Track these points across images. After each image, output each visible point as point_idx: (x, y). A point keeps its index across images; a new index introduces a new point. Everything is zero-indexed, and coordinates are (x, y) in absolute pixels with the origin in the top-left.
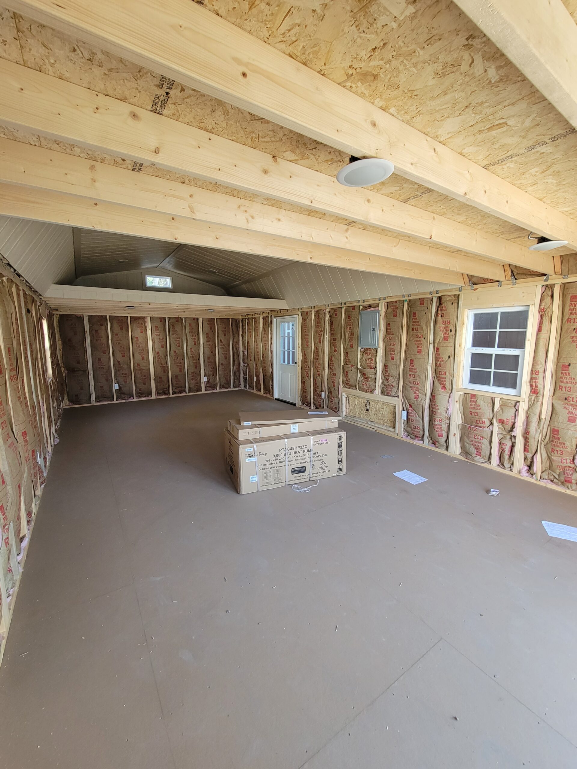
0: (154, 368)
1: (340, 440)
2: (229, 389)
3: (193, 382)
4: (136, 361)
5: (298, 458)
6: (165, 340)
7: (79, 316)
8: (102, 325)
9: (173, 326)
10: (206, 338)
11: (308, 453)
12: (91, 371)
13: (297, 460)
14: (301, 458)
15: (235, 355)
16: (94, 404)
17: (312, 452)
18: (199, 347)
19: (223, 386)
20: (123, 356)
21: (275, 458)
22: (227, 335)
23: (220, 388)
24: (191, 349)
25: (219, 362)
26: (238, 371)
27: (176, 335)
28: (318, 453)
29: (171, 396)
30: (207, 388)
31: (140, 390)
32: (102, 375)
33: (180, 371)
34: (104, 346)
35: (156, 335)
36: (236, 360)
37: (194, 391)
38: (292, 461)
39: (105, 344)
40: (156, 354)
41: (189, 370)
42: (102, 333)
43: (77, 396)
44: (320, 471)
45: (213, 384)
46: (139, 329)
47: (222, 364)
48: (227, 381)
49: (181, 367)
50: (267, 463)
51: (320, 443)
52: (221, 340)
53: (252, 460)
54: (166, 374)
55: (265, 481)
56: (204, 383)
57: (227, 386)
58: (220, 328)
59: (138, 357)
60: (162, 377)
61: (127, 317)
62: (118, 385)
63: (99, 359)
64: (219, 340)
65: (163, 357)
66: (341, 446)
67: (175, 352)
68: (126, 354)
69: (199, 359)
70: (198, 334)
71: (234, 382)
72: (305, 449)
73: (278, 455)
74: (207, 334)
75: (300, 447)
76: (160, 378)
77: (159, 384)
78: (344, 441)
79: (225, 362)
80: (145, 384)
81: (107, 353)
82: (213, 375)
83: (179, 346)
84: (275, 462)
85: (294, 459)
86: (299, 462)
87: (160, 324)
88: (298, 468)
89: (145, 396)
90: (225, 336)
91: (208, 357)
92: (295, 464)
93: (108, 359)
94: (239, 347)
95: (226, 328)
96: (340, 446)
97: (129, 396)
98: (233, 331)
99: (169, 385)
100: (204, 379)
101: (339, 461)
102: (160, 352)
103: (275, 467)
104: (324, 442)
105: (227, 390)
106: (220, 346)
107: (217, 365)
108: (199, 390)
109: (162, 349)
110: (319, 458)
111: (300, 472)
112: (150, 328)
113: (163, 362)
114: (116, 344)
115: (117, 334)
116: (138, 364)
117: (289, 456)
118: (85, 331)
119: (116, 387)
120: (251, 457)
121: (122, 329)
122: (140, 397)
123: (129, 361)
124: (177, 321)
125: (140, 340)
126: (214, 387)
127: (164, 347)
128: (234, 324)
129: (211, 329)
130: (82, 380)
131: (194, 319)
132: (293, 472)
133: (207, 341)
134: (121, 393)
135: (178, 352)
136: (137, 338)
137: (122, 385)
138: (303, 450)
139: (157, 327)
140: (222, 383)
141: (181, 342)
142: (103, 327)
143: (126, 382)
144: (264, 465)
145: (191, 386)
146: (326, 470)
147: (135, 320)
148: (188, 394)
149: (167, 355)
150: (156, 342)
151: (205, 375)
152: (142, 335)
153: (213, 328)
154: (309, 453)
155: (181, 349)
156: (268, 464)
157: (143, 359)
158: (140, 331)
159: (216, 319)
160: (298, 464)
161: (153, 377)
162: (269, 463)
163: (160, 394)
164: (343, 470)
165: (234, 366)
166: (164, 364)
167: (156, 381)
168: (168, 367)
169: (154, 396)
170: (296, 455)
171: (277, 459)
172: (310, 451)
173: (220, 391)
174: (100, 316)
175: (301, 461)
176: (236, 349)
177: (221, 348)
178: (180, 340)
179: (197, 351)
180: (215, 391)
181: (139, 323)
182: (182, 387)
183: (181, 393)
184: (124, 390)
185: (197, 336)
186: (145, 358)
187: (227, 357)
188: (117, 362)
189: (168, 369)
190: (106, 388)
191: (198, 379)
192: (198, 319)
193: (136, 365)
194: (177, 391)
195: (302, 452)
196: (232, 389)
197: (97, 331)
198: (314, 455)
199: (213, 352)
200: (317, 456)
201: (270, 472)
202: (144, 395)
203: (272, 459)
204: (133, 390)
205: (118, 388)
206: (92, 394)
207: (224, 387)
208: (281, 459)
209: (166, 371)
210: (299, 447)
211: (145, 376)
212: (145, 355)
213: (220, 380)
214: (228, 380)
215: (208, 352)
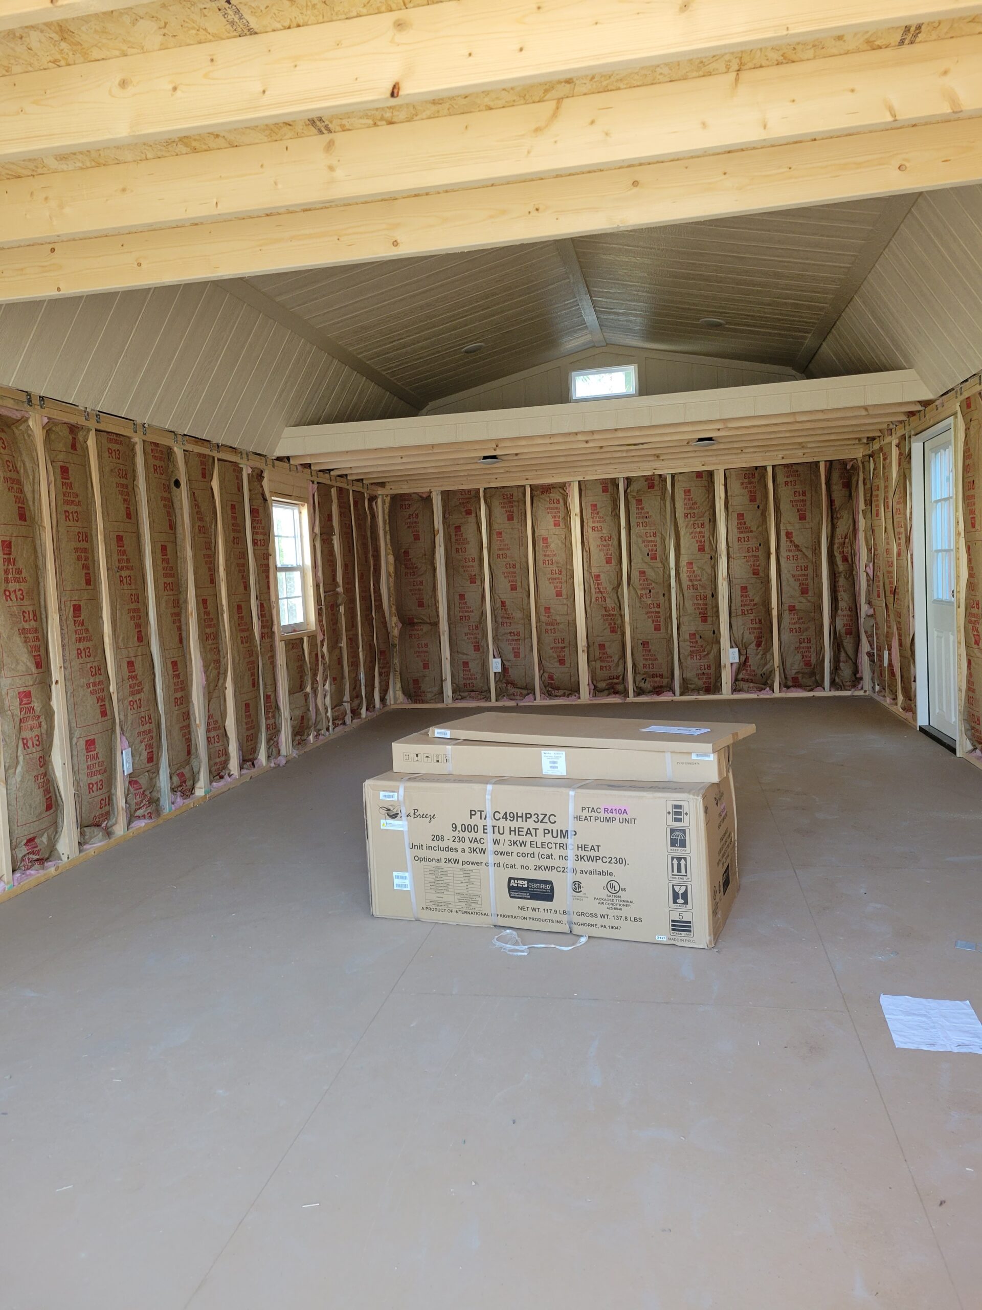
0: (586, 618)
1: (676, 820)
2: (818, 693)
3: (694, 664)
4: (542, 602)
5: (528, 849)
6: (616, 543)
7: (425, 496)
8: (469, 513)
9: (639, 501)
10: (735, 530)
11: (559, 840)
12: (444, 626)
13: (525, 855)
14: (536, 851)
15: (842, 581)
16: (450, 706)
17: (570, 841)
18: (714, 559)
19: (795, 680)
20: (514, 588)
21: (456, 834)
22: (808, 515)
23: (785, 686)
24: (690, 564)
25: (780, 603)
26: (849, 632)
27: (645, 525)
28: (593, 848)
29: (631, 698)
30: (742, 684)
31: (551, 678)
32: (466, 634)
33: (657, 628)
34: (471, 564)
35: (593, 529)
36: (844, 596)
37: (698, 690)
38: (508, 854)
39: (474, 560)
40: (592, 579)
41: (683, 628)
42: (469, 531)
43: (416, 681)
44: (603, 909)
45: (759, 672)
46: (550, 516)
47: (792, 609)
48: (808, 664)
49: (660, 620)
50: (435, 843)
51: (603, 815)
52: (789, 535)
53: (395, 825)
54: (618, 636)
55: (434, 897)
56: (729, 666)
57: (809, 681)
58: (786, 494)
59: (548, 590)
60: (607, 645)
61: (524, 486)
62: (499, 660)
63: (462, 597)
64: (783, 534)
65: (609, 589)
66: (683, 844)
67: (642, 573)
68: (519, 584)
69: (714, 595)
70: (713, 520)
71: (836, 669)
72: (549, 826)
73: (466, 828)
74: (741, 516)
75: (534, 818)
76: (602, 646)
77: (598, 664)
78: (693, 827)
79: (802, 604)
80: (562, 662)
81: (478, 582)
82: (758, 645)
83: (654, 558)
84: (459, 846)
85: (515, 849)
86: (531, 862)
87: (603, 500)
88: (529, 881)
89: (564, 695)
90: (802, 518)
91: (744, 589)
92: (518, 866)
93: (480, 596)
94: (854, 554)
95: (804, 493)
96: (678, 839)
97: (525, 692)
98: (831, 502)
99: (625, 668)
100: (730, 656)
101: (676, 896)
102: (602, 576)
103: (456, 861)
104: (617, 816)
105: (810, 694)
106: (784, 553)
107: (775, 613)
108: (714, 686)
109: (608, 567)
110: (599, 866)
111: (535, 896)
112: (578, 510)
113: (610, 603)
114: (499, 557)
115: (501, 533)
116: (548, 609)
117: (498, 837)
118: (434, 531)
119: (495, 665)
120: (394, 816)
121: (510, 518)
122: (550, 695)
123: (526, 601)
124: (651, 486)
125: (553, 546)
126: (765, 682)
127: (614, 561)
128: (835, 475)
129: (753, 499)
130: (426, 645)
131: (699, 474)
132: (516, 890)
133: (739, 540)
134: (507, 683)
135: (650, 574)
136: (545, 540)
137: (509, 661)
138: (541, 826)
139: (594, 506)
140: (792, 673)
141: (659, 548)
142: (472, 519)
143: (517, 655)
144: (428, 848)
145: (688, 675)
146: (625, 912)
147: (542, 493)
148: (678, 698)
149: (620, 583)
150: (592, 548)
151: (734, 643)
152: (557, 531)
153: (759, 497)
154: (563, 841)
155: (660, 565)
156: (439, 849)
157: (559, 594)
158: (552, 521)
159: (770, 470)
160: (527, 868)
161: (585, 643)
162: (442, 844)
163: (601, 691)
164: (695, 927)
165: (833, 617)
166: (613, 609)
167: (591, 656)
168: (622, 616)
169: (585, 695)
170: (521, 839)
171: (462, 840)
172: (565, 834)
173: (783, 695)
174: (464, 491)
175: (536, 861)
176: (845, 559)
177: (788, 558)
178: (658, 539)
179: (709, 570)
180: (765, 695)
181: (552, 501)
182: (661, 676)
183: (658, 693)
184: (513, 674)
185: (707, 525)
186: (564, 592)
187: (808, 588)
188: (499, 604)
189: (623, 622)
190: (474, 667)
191: (711, 656)
192: (711, 474)
193: (542, 610)
194: (647, 686)
195: (540, 832)
196: (827, 692)
197: (458, 528)
198: (581, 853)
199: (760, 574)
200: (590, 859)
201: (445, 873)
202: (561, 692)
203: (449, 834)
204: (533, 679)
205: (499, 670)
206: (446, 679)
207: (796, 683)
208: (476, 840)
209: (617, 628)
210: (528, 816)
211: (563, 640)
212: (564, 585)
213: (783, 662)
214: (813, 660)
215: (742, 570)
